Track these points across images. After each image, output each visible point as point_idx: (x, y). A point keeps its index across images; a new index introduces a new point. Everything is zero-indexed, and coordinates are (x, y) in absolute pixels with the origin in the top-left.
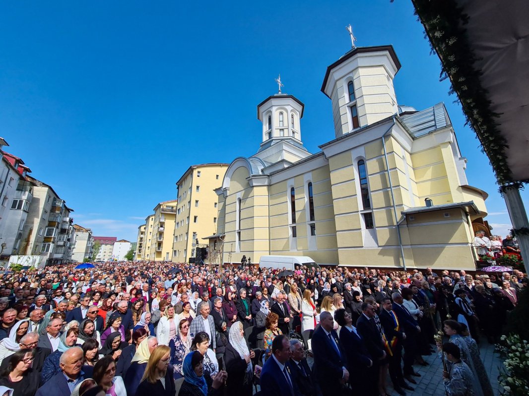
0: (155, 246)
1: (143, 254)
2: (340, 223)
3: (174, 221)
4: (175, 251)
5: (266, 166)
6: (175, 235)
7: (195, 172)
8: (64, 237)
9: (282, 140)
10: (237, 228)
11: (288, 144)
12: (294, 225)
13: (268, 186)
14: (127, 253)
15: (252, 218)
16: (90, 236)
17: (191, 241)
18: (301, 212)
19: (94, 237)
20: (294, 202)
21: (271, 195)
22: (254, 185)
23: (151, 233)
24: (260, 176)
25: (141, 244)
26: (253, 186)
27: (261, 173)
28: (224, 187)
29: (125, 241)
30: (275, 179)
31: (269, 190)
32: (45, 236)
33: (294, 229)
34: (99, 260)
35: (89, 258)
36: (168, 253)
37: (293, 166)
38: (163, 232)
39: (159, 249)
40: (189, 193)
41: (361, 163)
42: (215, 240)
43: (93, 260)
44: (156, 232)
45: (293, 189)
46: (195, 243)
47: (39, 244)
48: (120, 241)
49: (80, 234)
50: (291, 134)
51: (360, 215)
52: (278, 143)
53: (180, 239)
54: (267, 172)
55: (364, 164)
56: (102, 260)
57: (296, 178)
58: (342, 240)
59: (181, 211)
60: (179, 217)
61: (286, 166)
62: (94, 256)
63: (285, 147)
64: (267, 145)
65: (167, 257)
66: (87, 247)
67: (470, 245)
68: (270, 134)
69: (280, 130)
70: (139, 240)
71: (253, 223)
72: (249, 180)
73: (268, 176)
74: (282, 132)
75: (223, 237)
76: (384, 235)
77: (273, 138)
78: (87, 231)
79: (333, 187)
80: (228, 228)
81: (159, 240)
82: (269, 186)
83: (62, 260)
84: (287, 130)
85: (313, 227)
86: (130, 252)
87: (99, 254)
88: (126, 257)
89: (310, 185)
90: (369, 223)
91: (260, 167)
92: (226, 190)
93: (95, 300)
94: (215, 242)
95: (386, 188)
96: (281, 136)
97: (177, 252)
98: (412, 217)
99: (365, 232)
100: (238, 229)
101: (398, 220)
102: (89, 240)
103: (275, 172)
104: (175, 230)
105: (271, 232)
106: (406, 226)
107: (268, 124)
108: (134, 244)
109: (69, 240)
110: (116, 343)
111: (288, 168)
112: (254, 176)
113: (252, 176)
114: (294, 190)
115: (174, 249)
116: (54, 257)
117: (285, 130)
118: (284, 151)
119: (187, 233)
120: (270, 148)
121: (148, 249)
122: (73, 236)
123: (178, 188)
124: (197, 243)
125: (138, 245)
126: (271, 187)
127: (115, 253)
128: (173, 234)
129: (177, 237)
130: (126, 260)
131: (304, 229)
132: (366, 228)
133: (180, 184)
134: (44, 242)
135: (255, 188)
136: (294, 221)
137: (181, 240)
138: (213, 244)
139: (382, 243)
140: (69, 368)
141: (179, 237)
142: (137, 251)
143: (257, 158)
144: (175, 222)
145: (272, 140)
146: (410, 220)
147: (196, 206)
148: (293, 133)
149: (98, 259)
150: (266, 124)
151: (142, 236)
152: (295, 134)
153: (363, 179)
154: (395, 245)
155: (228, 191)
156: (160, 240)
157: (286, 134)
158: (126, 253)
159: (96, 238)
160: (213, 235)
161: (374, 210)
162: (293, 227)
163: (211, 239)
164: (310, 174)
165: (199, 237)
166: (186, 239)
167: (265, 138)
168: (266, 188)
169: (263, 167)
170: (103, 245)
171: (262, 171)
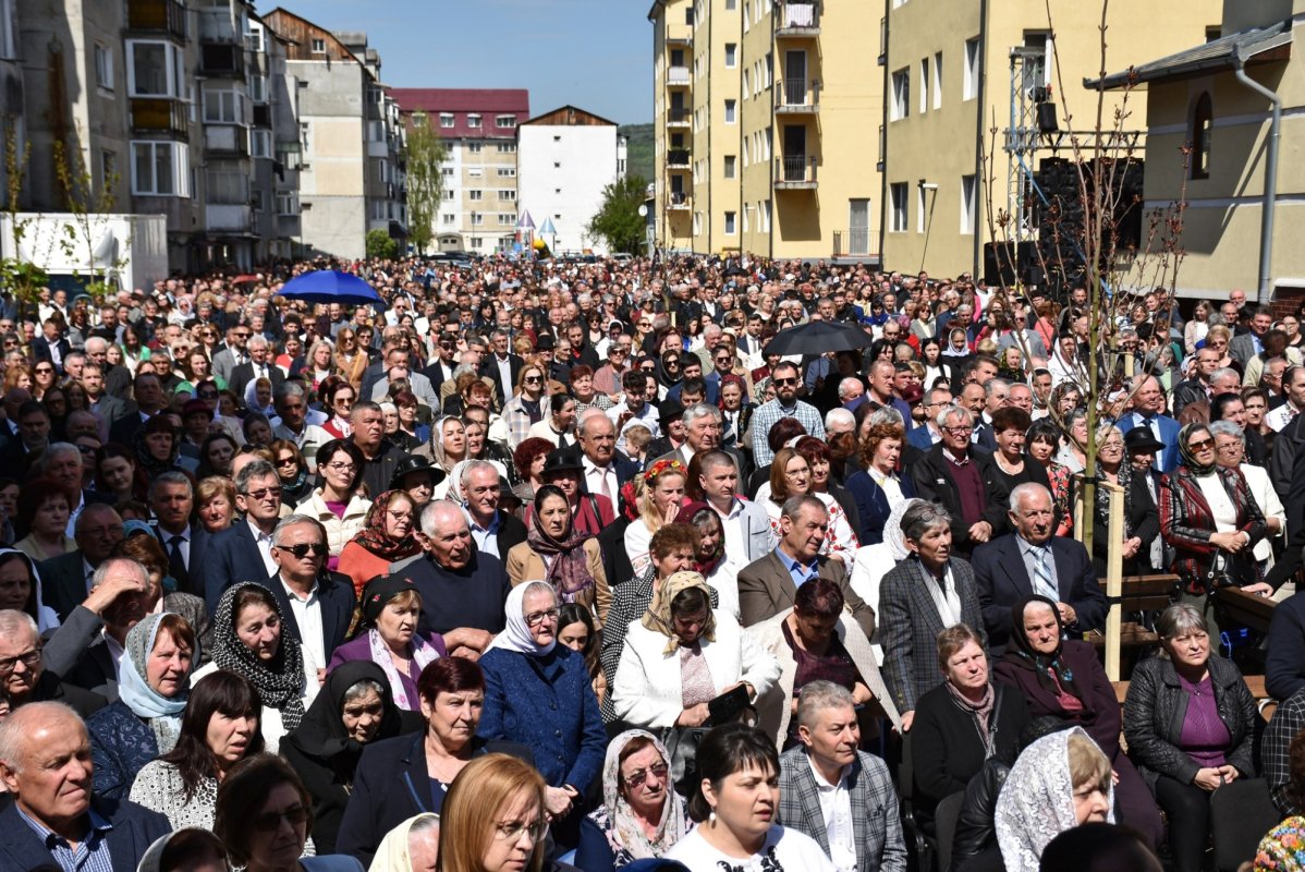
0: (764, 153)
1: (704, 211)
4: (900, 191)
6: (893, 68)
8: (228, 98)
14: (602, 199)
16: (370, 89)
17: (1006, 106)
19: (398, 95)
23: (730, 48)
25: (679, 139)
29: (582, 117)
32: (132, 93)
34: (453, 248)
35: (395, 230)
36: (859, 204)
38: (812, 42)
39: (794, 170)
42: (1203, 92)
43: (422, 245)
44: (761, 44)
46: (1030, 123)
47: (116, 145)
48: (550, 118)
49: (310, 69)
53: (930, 96)
56: (468, 248)
62: (423, 222)
65: (859, 236)
66: (370, 163)
70: (663, 105)
78: (349, 51)
81: (787, 107)
83: (253, 243)
86: (619, 189)
87: (445, 207)
88: (600, 226)
93: (336, 490)
94: (1202, 110)
97: (914, 194)
102: (370, 113)
104: (886, 21)
108: (636, 137)
109: (261, 116)
110: (357, 712)
115: (895, 176)
116: (208, 227)
119: (977, 45)
121: (729, 173)
122: (279, 83)
124: (1047, 121)
125: (662, 146)
127: (536, 202)
128: (877, 51)
129: (902, 77)
130: (602, 248)
134: (136, 131)
137: (937, 104)
138: (1183, 127)
140: (41, 785)
141: (917, 74)
142: (660, 188)
149: (445, 239)
151: (680, 76)
156: (793, 108)
158: (593, 204)
159: (409, 100)
160: (1201, 40)
163: (1164, 84)
165: (1068, 68)
166: (969, 93)
170: (458, 151)
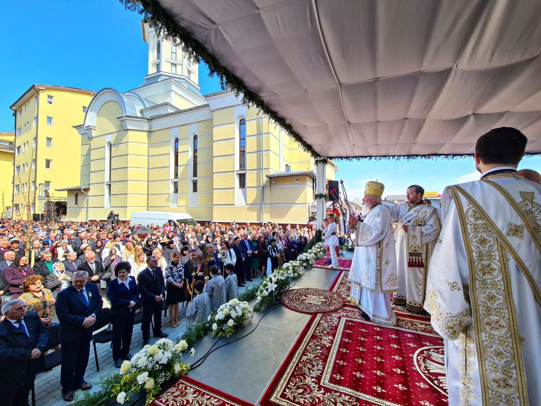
2: (218, 182)
3: (12, 163)
4: (17, 205)
5: (147, 106)
6: (16, 184)
7: (43, 96)
9: (171, 77)
10: (107, 179)
11: (179, 84)
12: (176, 180)
13: (148, 132)
15: (126, 169)
18: (184, 167)
20: (178, 155)
21: (151, 144)
22: (128, 128)
24: (137, 117)
26: (128, 130)
27: (139, 115)
28: (86, 125)
30: (156, 125)
31: (149, 137)
33: (176, 184)
37: (179, 112)
40: (34, 124)
41: (242, 122)
42: (76, 193)
45: (177, 140)
50: (186, 74)
51: (236, 175)
52: (166, 81)
53: (24, 190)
54: (148, 115)
55: (245, 124)
57: (181, 127)
58: (218, 197)
59: (23, 149)
60: (20, 159)
61: (170, 111)
63: (174, 88)
64: (153, 80)
67: (307, 205)
68: (158, 65)
69: (172, 64)
71: (127, 174)
72: (121, 121)
73: (149, 120)
74: (174, 68)
75: (87, 190)
76: (252, 194)
77: (161, 73)
79: (214, 144)
80: (94, 178)
82: (150, 132)
84: (181, 66)
85: (195, 184)
89: (195, 137)
90: (242, 184)
91: (139, 107)
92: (89, 129)
94: (77, 195)
95: (259, 152)
96: (173, 72)
97: (20, 206)
98: (274, 180)
99: (238, 191)
100: (108, 181)
101: (264, 182)
103: (156, 116)
104: (14, 176)
105: (150, 186)
106: (269, 187)
107: (156, 52)
111: (172, 114)
112: (128, 116)
113: (125, 116)
114: (178, 142)
115: (15, 203)
117: (178, 66)
118: (172, 92)
120: (156, 84)
123: (15, 115)
126: (152, 133)
128: (12, 182)
131: (186, 186)
132: (240, 188)
133: (17, 108)
135: (130, 132)
136: (176, 175)
137: (26, 191)
138: (74, 198)
139: (250, 201)
141: (21, 186)
143: (135, 94)
144: (14, 164)
145: (161, 75)
146: (273, 182)
147: (49, 145)
148: (189, 72)
150: (153, 51)
152: (192, 74)
153: (242, 139)
154: (259, 204)
155: (93, 132)
157: (179, 72)
160: (73, 186)
161: (247, 171)
162: (175, 182)
163: (70, 191)
164: (197, 125)
166: (33, 189)
167: (152, 70)
168: (145, 134)
169: (142, 107)
171: (141, 112)
